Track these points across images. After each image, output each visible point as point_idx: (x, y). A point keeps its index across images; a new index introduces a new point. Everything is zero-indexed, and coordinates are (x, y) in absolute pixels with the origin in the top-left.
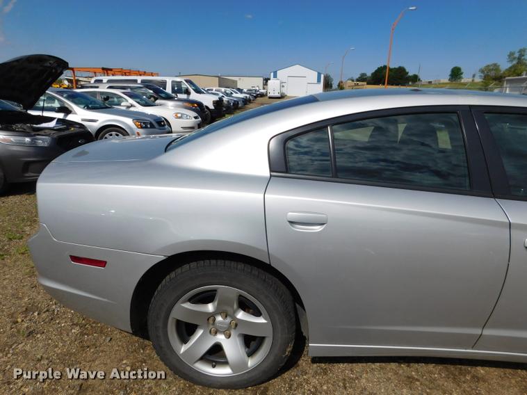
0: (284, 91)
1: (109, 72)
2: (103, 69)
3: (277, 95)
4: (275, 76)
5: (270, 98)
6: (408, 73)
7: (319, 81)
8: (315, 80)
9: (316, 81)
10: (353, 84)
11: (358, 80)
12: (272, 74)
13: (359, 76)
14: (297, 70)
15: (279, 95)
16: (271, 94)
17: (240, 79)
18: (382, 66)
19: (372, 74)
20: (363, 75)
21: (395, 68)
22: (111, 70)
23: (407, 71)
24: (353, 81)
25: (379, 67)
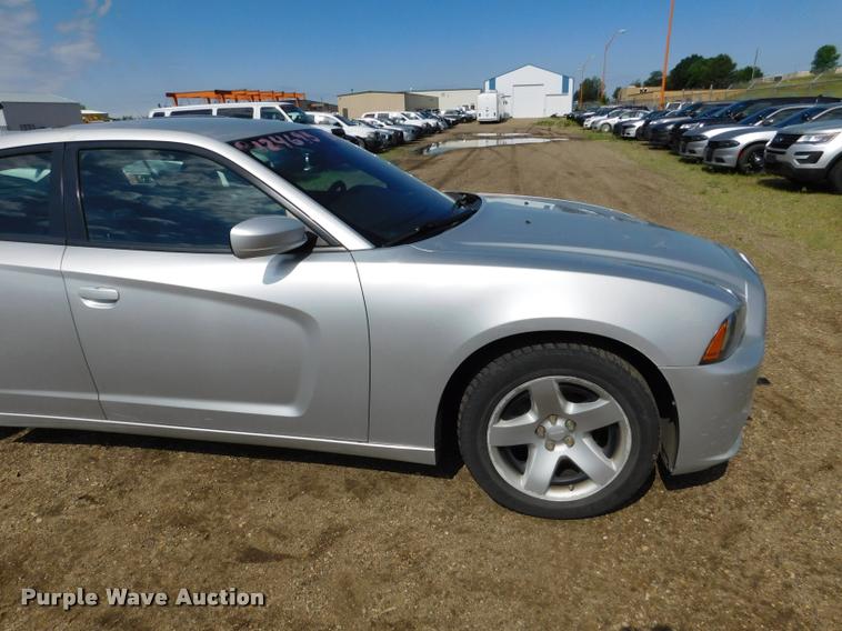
0: (509, 110)
1: (226, 96)
2: (217, 92)
3: (492, 117)
4: (492, 87)
5: (482, 123)
6: (735, 65)
7: (565, 90)
8: (559, 89)
9: (560, 91)
10: (638, 90)
11: (647, 84)
12: (487, 84)
13: (649, 76)
14: (529, 73)
15: (495, 118)
16: (483, 117)
17: (443, 95)
18: (690, 56)
19: (672, 72)
20: (657, 74)
21: (711, 59)
22: (229, 93)
23: (734, 62)
24: (638, 85)
25: (684, 57)
